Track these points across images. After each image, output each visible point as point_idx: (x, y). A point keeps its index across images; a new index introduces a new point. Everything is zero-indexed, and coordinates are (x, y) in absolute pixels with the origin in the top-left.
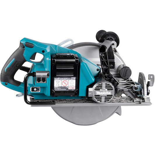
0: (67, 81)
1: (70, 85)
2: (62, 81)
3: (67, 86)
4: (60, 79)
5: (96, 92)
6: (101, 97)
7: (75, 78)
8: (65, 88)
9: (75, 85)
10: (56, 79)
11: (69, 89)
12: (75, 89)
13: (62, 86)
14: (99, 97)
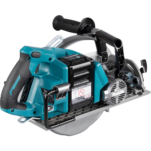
0: (84, 89)
1: (87, 92)
2: (79, 90)
3: (84, 95)
4: (77, 88)
5: (112, 94)
6: (115, 98)
7: (91, 83)
8: (82, 98)
9: (91, 92)
10: (74, 90)
11: (85, 98)
12: (91, 96)
13: (79, 96)
14: (113, 99)
